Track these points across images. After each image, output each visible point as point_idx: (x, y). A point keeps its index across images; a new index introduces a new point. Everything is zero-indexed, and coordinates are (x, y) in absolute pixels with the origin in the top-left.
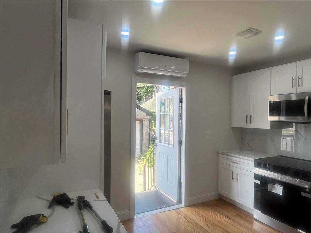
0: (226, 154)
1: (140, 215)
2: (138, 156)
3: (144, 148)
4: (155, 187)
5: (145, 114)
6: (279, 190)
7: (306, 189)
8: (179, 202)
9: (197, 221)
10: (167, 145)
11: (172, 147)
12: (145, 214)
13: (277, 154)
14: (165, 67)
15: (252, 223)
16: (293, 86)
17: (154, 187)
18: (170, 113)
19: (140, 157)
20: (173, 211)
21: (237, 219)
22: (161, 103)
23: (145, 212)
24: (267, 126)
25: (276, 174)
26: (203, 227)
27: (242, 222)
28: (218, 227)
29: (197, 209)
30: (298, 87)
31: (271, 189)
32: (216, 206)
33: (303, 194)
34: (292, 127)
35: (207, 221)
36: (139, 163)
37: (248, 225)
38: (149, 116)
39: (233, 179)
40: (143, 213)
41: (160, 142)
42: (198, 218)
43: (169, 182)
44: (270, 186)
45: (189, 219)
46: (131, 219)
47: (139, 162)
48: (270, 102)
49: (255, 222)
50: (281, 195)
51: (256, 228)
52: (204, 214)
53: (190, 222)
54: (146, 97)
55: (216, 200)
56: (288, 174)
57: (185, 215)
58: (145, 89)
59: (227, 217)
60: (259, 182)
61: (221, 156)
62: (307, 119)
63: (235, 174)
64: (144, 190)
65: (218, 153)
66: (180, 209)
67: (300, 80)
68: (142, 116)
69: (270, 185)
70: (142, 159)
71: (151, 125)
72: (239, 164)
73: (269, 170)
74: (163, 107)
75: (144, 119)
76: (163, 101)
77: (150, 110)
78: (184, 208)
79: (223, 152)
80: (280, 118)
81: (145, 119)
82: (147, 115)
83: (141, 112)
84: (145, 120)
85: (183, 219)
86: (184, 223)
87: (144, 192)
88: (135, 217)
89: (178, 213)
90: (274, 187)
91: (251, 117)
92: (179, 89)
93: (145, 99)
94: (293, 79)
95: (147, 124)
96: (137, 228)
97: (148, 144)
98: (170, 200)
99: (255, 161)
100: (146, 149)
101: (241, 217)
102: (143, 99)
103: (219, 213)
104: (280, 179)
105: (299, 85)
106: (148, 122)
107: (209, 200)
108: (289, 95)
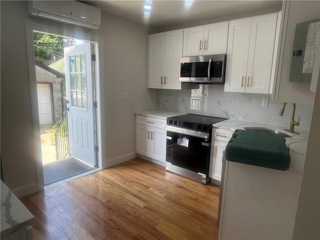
0: (142, 114)
1: (51, 186)
2: (50, 125)
3: (56, 116)
4: (70, 155)
5: (55, 76)
6: (185, 143)
7: (206, 139)
8: (97, 166)
9: (114, 181)
10: (81, 109)
11: (86, 110)
12: (57, 184)
13: (186, 112)
14: (71, 13)
15: (164, 175)
16: (200, 49)
17: (68, 155)
18: (81, 73)
19: (52, 126)
20: (90, 175)
21: (152, 173)
22: (72, 61)
23: (58, 181)
24: (179, 87)
25: (184, 130)
26: (121, 185)
27: (156, 175)
28: (134, 183)
29: (115, 170)
30: (205, 50)
31: (180, 143)
32: (134, 164)
33: (203, 144)
34: (199, 88)
35: (124, 179)
36: (52, 133)
37: (161, 176)
38: (60, 79)
39: (149, 138)
40: (54, 183)
41: (72, 105)
42: (116, 178)
43: (85, 147)
44: (179, 141)
45: (106, 181)
46: (41, 191)
47: (51, 131)
48: (182, 64)
49: (167, 173)
50: (188, 147)
51: (168, 178)
52: (122, 174)
53: (107, 183)
54: (56, 56)
55: (133, 159)
56: (193, 128)
57: (102, 177)
58: (54, 46)
59: (143, 172)
60: (170, 138)
61: (138, 117)
62: (210, 80)
63: (151, 133)
64: (57, 160)
65: (135, 114)
66: (97, 172)
67: (206, 43)
68: (51, 78)
69: (179, 139)
70: (54, 128)
71: (63, 89)
72: (154, 123)
73: (179, 126)
74: (73, 65)
75: (53, 81)
76: (73, 58)
77: (61, 72)
78: (101, 171)
79: (140, 114)
80: (190, 79)
81: (55, 81)
82: (57, 77)
83: (49, 74)
84: (55, 83)
85: (101, 181)
86: (102, 185)
87: (57, 161)
88: (45, 188)
89: (95, 176)
90: (182, 141)
91: (165, 78)
92: (91, 44)
93: (55, 60)
94: (201, 42)
95: (58, 88)
96: (48, 199)
97: (61, 111)
98: (87, 166)
99: (168, 119)
100: (59, 116)
101: (155, 171)
102: (52, 59)
103: (136, 170)
104: (187, 134)
105: (205, 49)
106: (60, 86)
107: (128, 160)
108: (197, 57)
